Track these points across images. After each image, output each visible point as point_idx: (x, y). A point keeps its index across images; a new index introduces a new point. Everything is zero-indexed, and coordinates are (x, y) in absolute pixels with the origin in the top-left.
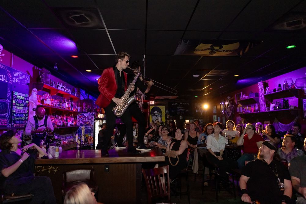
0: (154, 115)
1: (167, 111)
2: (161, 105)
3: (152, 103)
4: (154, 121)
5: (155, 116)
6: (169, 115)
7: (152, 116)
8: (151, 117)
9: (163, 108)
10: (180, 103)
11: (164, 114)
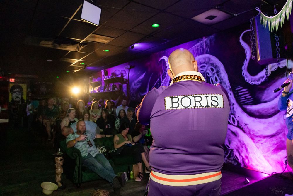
0: (15, 92)
1: (28, 89)
2: (22, 83)
3: (12, 80)
4: (14, 98)
5: (15, 94)
6: (31, 94)
7: (12, 94)
8: (10, 94)
9: (24, 87)
10: (43, 82)
11: (26, 92)
